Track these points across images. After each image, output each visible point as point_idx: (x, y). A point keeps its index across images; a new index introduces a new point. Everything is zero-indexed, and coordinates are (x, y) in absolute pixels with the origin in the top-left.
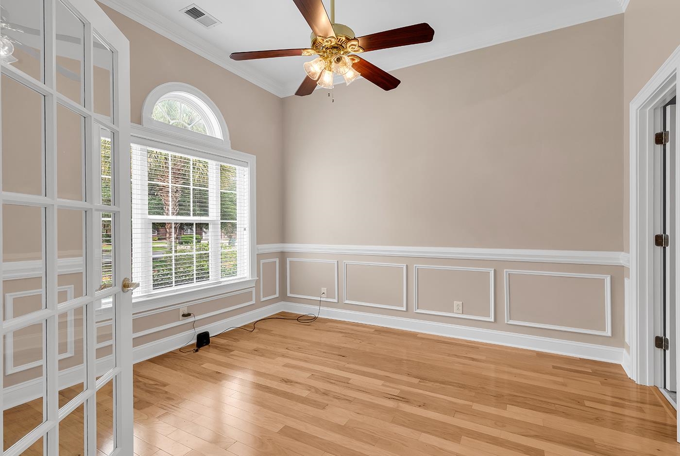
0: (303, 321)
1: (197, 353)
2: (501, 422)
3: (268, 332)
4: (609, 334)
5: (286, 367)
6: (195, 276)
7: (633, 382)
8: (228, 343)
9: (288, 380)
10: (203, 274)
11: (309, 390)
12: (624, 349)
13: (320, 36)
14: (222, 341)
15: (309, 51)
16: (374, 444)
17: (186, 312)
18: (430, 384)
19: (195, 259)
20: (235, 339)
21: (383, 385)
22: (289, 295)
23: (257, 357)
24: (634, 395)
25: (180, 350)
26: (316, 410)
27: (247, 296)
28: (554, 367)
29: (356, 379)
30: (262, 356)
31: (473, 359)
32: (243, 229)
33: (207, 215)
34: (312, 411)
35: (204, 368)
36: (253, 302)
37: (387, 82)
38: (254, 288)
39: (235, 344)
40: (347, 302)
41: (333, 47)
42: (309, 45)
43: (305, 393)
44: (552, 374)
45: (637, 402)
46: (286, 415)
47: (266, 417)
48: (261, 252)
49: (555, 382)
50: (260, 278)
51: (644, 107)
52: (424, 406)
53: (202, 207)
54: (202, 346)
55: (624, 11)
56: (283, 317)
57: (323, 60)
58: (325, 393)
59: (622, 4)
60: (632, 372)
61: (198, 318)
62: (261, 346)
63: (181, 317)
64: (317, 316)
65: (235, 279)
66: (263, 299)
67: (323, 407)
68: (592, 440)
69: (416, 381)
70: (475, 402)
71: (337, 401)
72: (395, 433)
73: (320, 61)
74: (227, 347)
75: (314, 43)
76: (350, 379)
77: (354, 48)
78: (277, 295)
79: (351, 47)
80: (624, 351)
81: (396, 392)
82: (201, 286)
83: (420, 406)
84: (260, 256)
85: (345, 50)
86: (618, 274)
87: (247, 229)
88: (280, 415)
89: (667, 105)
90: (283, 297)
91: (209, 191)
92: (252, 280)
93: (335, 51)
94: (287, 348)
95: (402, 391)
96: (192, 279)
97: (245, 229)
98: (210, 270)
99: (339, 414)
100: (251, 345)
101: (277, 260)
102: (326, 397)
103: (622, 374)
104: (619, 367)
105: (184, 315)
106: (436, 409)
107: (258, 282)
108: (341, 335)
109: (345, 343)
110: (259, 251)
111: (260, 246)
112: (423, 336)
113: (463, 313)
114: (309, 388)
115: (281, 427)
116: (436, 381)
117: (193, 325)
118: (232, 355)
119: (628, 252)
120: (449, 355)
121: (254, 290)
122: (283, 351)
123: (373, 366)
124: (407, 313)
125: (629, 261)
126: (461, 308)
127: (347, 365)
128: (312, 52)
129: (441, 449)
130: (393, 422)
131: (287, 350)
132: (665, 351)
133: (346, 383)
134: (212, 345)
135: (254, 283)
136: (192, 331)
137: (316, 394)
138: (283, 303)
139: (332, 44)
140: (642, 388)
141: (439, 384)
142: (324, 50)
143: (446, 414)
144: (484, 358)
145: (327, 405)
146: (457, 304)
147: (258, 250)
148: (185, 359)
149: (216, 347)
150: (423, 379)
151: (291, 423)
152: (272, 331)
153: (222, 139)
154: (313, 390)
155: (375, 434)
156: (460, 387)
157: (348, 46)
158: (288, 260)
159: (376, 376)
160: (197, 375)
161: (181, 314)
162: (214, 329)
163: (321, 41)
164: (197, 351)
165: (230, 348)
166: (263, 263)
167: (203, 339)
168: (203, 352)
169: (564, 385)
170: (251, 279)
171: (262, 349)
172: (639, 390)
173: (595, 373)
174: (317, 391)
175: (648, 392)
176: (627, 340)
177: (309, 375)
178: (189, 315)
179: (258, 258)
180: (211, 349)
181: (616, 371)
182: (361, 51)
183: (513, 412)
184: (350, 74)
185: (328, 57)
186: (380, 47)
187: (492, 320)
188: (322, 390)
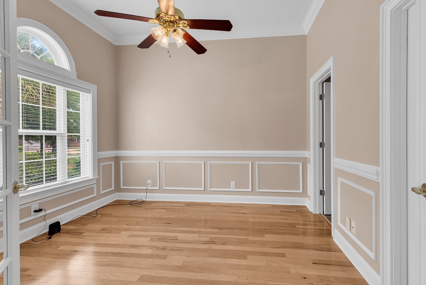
0: (134, 205)
1: (51, 240)
2: (264, 244)
3: (110, 215)
4: (301, 191)
5: (130, 237)
6: (44, 179)
7: (312, 213)
8: (77, 228)
9: (135, 245)
10: (52, 177)
11: (152, 249)
12: (307, 198)
13: (164, 13)
14: (71, 227)
15: (154, 20)
16: (202, 272)
17: (37, 209)
18: (225, 231)
19: (44, 164)
20: (82, 224)
21: (198, 237)
22: (122, 187)
23: (106, 234)
24: (312, 219)
25: (32, 240)
26: (161, 260)
27: (90, 191)
28: (281, 211)
29: (181, 236)
30: (110, 232)
31: (243, 213)
32: (86, 141)
33: (54, 129)
34: (158, 262)
35: (61, 250)
36: (95, 195)
37: (199, 48)
38: (96, 184)
39: (82, 227)
40: (166, 188)
41: (171, 22)
42: (154, 16)
43: (149, 252)
44: (280, 215)
45: (314, 222)
46: (140, 268)
47: (124, 273)
48: (101, 157)
49: (283, 219)
50: (100, 177)
51: (315, 82)
52: (224, 243)
53: (51, 123)
54: (55, 233)
55: (306, 34)
56: (118, 203)
57: (164, 29)
58: (164, 249)
59: (306, 30)
60: (311, 209)
61: (48, 212)
62: (106, 226)
63: (33, 213)
64: (144, 200)
65: (80, 179)
66: (102, 192)
67: (165, 257)
68: (302, 243)
69: (217, 230)
70: (250, 236)
71: (172, 251)
72: (213, 263)
73: (162, 29)
74: (78, 231)
75: (158, 16)
76: (177, 237)
77: (184, 25)
78: (113, 188)
79: (182, 24)
80: (307, 199)
81: (207, 239)
82: (50, 186)
83: (222, 244)
84: (100, 160)
85: (178, 25)
86: (305, 161)
87: (90, 140)
88: (136, 269)
89: (324, 82)
90: (118, 189)
91: (57, 110)
92: (95, 178)
93: (171, 24)
94: (128, 225)
95: (211, 238)
96: (42, 181)
97: (88, 140)
98: (58, 173)
99: (177, 259)
100: (97, 227)
101: (113, 163)
102: (165, 251)
103: (306, 210)
104: (305, 207)
105: (35, 211)
106: (231, 244)
107: (98, 180)
108: (163, 210)
109: (168, 215)
110: (100, 157)
111: (101, 153)
112: (214, 204)
113: (236, 188)
114: (152, 247)
115: (138, 277)
116: (227, 229)
117: (44, 218)
118: (84, 236)
119: (309, 151)
120: (231, 213)
121: (95, 186)
122: (126, 227)
123: (189, 227)
124: (205, 191)
125: (310, 155)
126: (234, 185)
127: (173, 229)
128: (156, 21)
129: (238, 265)
130: (210, 256)
131: (128, 226)
132: (323, 196)
133: (175, 239)
134: (63, 231)
135: (96, 181)
136: (44, 223)
137: (158, 251)
138: (117, 193)
139: (171, 19)
140: (315, 215)
141: (229, 230)
142: (164, 22)
143: (236, 246)
144: (248, 212)
145: (167, 256)
146: (233, 183)
147: (98, 155)
148: (39, 246)
149: (68, 232)
150: (220, 229)
151: (145, 273)
152: (112, 214)
153: (69, 70)
154: (155, 248)
155: (202, 266)
156: (240, 230)
157: (181, 23)
158: (121, 163)
159: (193, 232)
160: (57, 256)
161: (33, 210)
162: (63, 219)
163: (164, 16)
164: (50, 238)
165: (80, 231)
166: (102, 165)
167: (55, 228)
168: (55, 238)
169: (286, 219)
170: (93, 178)
171: (108, 228)
172: (314, 216)
173: (297, 211)
174: (157, 248)
175: (317, 217)
176: (309, 193)
177: (149, 239)
178: (40, 210)
179: (98, 162)
180: (62, 235)
181: (305, 209)
182: (188, 27)
183: (268, 237)
184: (181, 41)
185: (166, 27)
186: (199, 28)
187: (251, 190)
188: (161, 247)
